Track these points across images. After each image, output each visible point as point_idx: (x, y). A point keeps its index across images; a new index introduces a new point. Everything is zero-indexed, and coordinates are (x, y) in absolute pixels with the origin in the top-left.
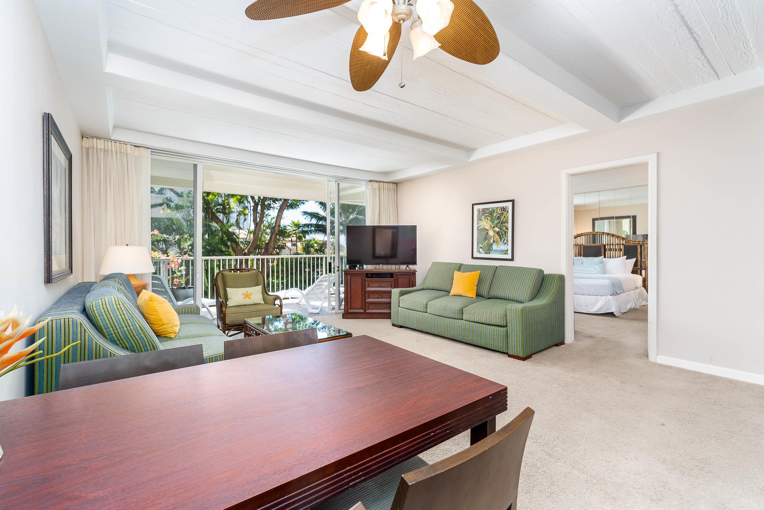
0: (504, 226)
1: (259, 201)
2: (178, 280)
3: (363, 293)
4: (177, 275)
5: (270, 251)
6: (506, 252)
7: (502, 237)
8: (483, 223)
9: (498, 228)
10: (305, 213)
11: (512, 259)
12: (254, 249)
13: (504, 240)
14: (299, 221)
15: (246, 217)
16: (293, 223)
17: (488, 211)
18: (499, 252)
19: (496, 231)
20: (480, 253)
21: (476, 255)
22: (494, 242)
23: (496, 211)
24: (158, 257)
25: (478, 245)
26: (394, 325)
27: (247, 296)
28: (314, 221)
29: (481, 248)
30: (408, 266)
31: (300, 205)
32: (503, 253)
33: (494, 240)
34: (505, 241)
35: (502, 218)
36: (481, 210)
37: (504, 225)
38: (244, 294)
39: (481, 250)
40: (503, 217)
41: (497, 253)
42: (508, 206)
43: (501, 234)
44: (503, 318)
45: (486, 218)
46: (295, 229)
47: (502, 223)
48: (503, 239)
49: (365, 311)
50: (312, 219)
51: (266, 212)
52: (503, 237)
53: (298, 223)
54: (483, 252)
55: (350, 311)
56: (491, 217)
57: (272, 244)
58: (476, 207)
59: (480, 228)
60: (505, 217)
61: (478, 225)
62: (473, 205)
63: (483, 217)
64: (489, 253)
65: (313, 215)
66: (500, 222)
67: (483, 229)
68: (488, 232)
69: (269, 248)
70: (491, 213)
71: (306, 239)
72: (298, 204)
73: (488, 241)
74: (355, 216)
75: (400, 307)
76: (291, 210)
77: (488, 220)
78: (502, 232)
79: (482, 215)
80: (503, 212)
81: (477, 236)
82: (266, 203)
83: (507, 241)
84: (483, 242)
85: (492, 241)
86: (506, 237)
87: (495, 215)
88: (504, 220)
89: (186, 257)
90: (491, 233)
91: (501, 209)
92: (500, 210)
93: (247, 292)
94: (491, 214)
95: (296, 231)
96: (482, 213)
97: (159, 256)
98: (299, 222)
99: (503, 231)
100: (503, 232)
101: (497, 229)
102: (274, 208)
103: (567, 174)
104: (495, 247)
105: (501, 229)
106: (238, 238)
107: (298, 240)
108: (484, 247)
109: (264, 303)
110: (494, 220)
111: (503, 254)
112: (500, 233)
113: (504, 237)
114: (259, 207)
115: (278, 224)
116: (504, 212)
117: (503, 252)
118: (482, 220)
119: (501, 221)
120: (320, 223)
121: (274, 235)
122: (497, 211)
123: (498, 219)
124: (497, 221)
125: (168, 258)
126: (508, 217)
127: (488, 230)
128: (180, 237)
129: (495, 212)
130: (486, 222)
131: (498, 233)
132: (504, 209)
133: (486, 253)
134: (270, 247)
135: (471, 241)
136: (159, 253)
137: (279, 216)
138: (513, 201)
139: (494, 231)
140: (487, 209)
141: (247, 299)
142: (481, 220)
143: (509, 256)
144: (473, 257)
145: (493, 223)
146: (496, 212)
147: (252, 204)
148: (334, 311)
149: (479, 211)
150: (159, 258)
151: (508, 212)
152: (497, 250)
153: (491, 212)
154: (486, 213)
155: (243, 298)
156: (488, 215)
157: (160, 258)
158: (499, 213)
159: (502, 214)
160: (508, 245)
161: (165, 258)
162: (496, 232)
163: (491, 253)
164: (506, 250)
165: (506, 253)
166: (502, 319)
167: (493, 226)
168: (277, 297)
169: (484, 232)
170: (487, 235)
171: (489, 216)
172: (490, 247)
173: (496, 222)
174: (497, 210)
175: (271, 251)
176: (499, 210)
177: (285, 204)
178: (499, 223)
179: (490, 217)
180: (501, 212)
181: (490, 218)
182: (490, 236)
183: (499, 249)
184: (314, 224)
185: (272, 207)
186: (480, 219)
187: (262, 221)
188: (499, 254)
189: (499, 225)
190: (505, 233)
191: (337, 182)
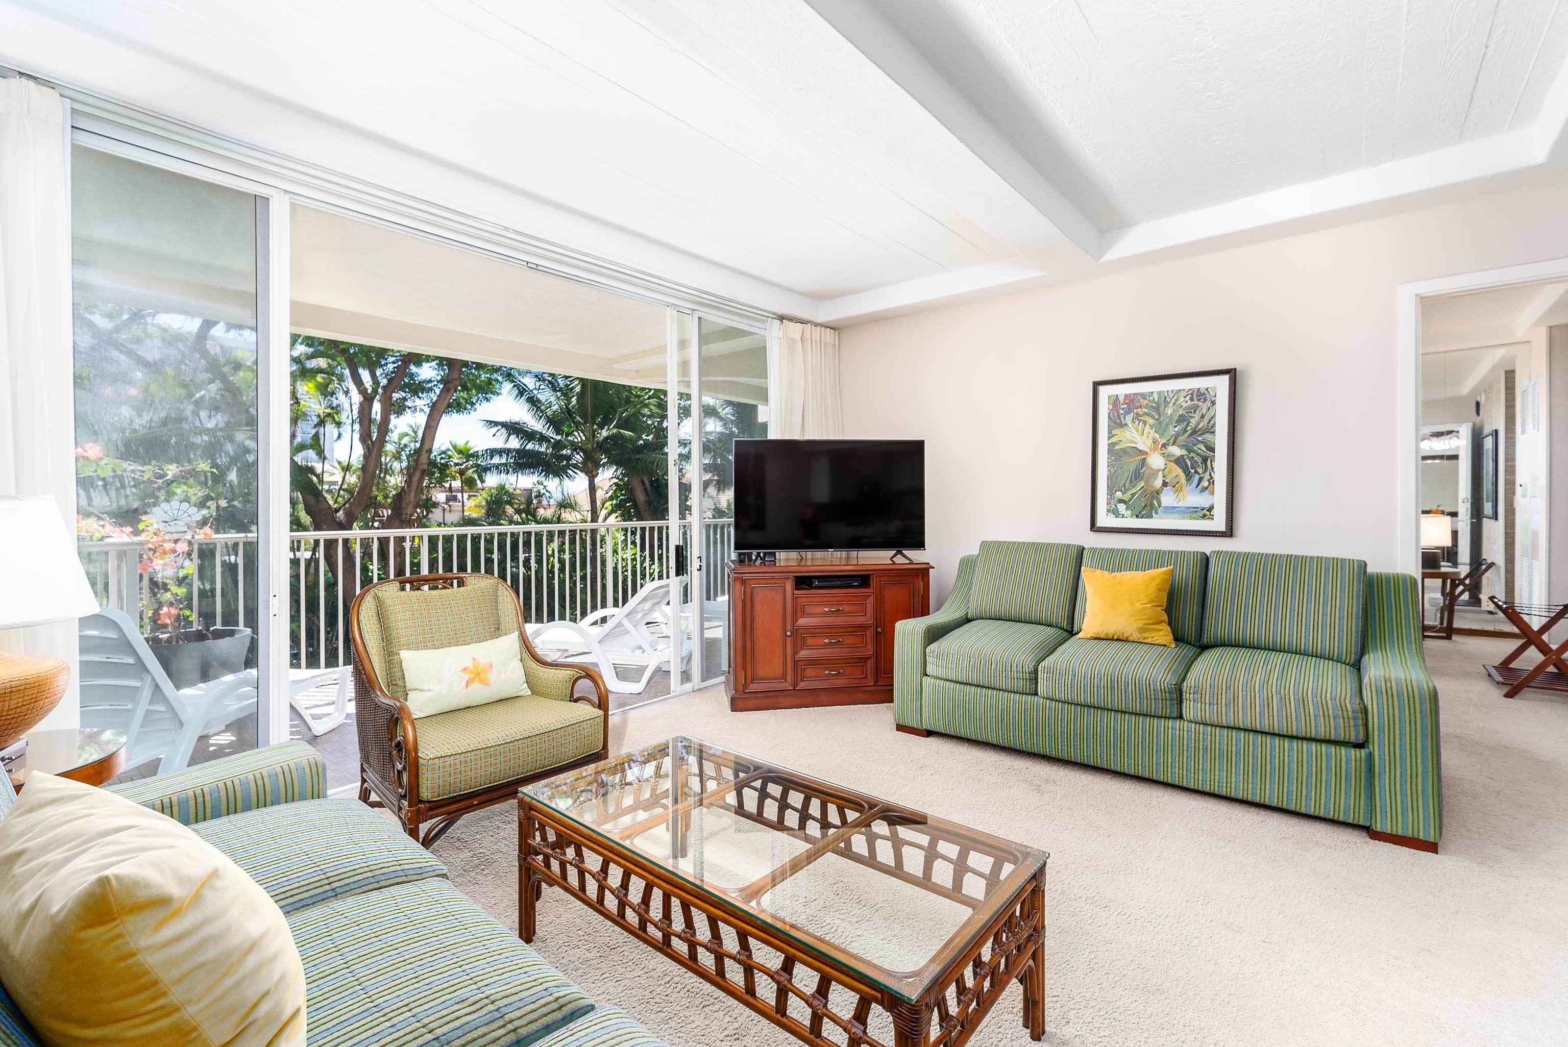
0: (1199, 441)
1: (375, 391)
2: (174, 611)
3: (789, 633)
4: (172, 594)
5: (407, 514)
6: (1205, 511)
7: (1193, 471)
8: (1128, 435)
9: (1181, 447)
10: (492, 423)
11: (1229, 532)
12: (362, 508)
13: (1201, 480)
14: (467, 442)
15: (341, 429)
16: (455, 447)
17: (1146, 402)
18: (1183, 512)
19: (1173, 455)
20: (1116, 513)
21: (1104, 520)
22: (1165, 484)
23: (1173, 401)
24: (97, 535)
25: (1111, 490)
26: (901, 728)
27: (477, 674)
28: (514, 443)
29: (1121, 501)
30: (900, 552)
31: (479, 402)
32: (1195, 515)
33: (1167, 481)
34: (1205, 484)
35: (1192, 420)
36: (1121, 399)
37: (1200, 439)
38: (465, 670)
39: (1122, 507)
40: (1197, 416)
41: (1176, 516)
42: (1215, 388)
43: (1189, 464)
44: (1355, 719)
45: (1140, 421)
46: (460, 462)
47: (1194, 432)
48: (1197, 477)
49: (795, 685)
50: (509, 436)
51: (394, 420)
52: (1196, 472)
53: (466, 449)
54: (1129, 512)
55: (753, 687)
56: (1157, 417)
57: (411, 497)
58: (1105, 392)
59: (1117, 447)
60: (1203, 416)
61: (1113, 440)
62: (1096, 385)
63: (1129, 419)
64: (1150, 516)
65: (513, 428)
66: (1185, 431)
67: (1128, 449)
68: (1145, 458)
69: (404, 505)
70: (1157, 407)
71: (485, 485)
72: (474, 401)
73: (1147, 482)
74: (615, 431)
75: (927, 675)
76: (455, 416)
77: (1147, 426)
78: (1192, 457)
79: (1126, 412)
80: (1196, 402)
81: (1109, 471)
82: (396, 396)
83: (1211, 481)
84: (1127, 485)
85: (1158, 483)
86: (1208, 473)
87: (1169, 413)
88: (1200, 426)
89: (206, 534)
90: (1156, 461)
91: (1192, 394)
92: (1188, 398)
93: (474, 659)
94: (1157, 409)
95: (462, 465)
96: (1126, 406)
97: (103, 532)
98: (468, 446)
99: (1198, 454)
100: (1198, 459)
101: (1176, 451)
102: (416, 409)
103: (1416, 295)
104: (1167, 499)
105: (1190, 451)
106: (321, 481)
107: (466, 488)
108: (1130, 500)
109: (530, 693)
110: (1167, 425)
111: (1194, 518)
112: (1188, 461)
113: (1200, 471)
114: (377, 407)
115: (426, 447)
116: (1200, 404)
117: (1196, 512)
118: (1126, 425)
119: (1189, 428)
120: (530, 446)
121: (418, 474)
122: (1176, 400)
123: (1179, 422)
124: (1176, 429)
125: (136, 539)
126: (1213, 417)
127: (1147, 453)
128: (180, 468)
129: (1171, 405)
130: (1138, 432)
131: (1179, 461)
132: (1200, 395)
133: (1137, 517)
134: (407, 504)
135: (1090, 482)
136: (102, 523)
137: (430, 427)
138: (1231, 373)
139: (1167, 457)
140: (1143, 396)
141: (476, 685)
142: (1122, 426)
143: (1219, 523)
144: (1093, 526)
145: (1161, 436)
146: (1174, 404)
147: (356, 398)
148: (688, 686)
149: (1115, 402)
150: (102, 539)
151: (1213, 403)
152: (1174, 508)
153: (1158, 403)
154: (1140, 407)
155: (464, 683)
156: (1146, 411)
157: (107, 540)
158: (1184, 405)
159: (1196, 408)
160: (1212, 493)
161: (125, 539)
162: (1173, 459)
163: (1154, 514)
164: (1207, 505)
165: (1205, 516)
166: (1351, 721)
167: (1164, 441)
168: (583, 674)
169: (1131, 457)
170: (1143, 466)
171: (1148, 415)
172: (1153, 498)
173: (1172, 431)
174: (1175, 397)
175: (409, 513)
176: (1182, 399)
177: (445, 400)
178: (1182, 435)
179: (1153, 418)
180: (1189, 403)
181: (1151, 421)
182: (1152, 469)
183: (1180, 504)
184: (514, 450)
185: (409, 408)
186: (1116, 423)
187: (382, 440)
188: (1183, 518)
189: (1182, 439)
190: (1205, 460)
191: (696, 315)
